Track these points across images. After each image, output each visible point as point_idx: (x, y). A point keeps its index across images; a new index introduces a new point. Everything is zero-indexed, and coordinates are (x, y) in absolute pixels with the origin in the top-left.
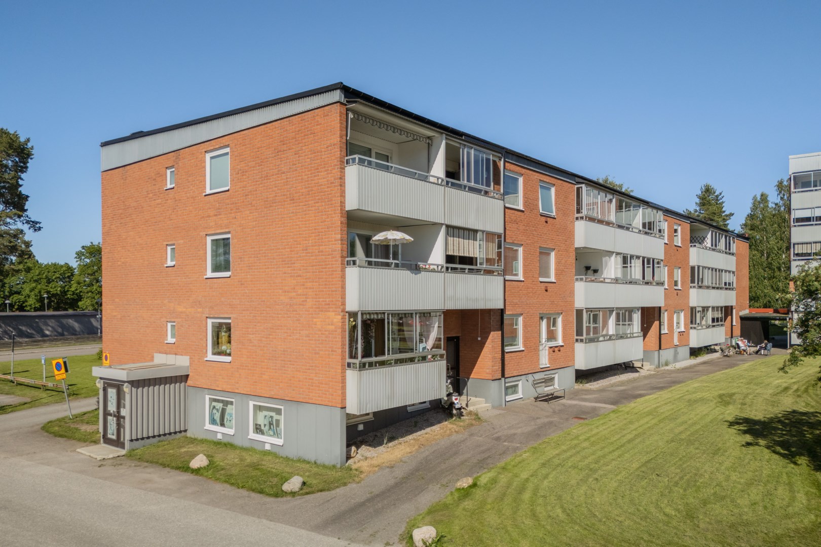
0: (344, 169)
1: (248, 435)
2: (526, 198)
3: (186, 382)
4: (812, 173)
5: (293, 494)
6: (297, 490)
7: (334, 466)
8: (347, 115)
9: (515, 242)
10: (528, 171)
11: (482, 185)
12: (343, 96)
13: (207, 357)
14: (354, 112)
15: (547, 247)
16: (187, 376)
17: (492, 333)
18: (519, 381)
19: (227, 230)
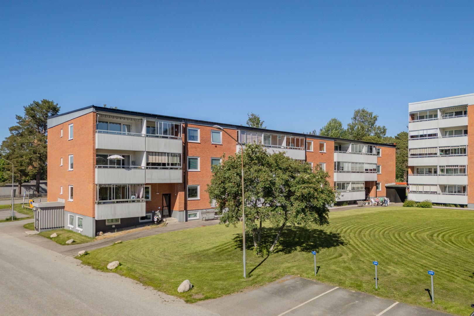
0: (95, 134)
1: (76, 228)
2: (202, 137)
3: (64, 208)
4: (418, 112)
5: (68, 244)
6: (70, 243)
7: (91, 238)
8: (97, 116)
9: (194, 156)
10: (202, 127)
11: (169, 135)
12: (95, 109)
13: (69, 200)
14: (100, 114)
15: (217, 157)
16: (64, 207)
17: (179, 192)
18: (198, 212)
19: (72, 154)
